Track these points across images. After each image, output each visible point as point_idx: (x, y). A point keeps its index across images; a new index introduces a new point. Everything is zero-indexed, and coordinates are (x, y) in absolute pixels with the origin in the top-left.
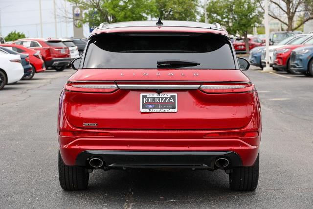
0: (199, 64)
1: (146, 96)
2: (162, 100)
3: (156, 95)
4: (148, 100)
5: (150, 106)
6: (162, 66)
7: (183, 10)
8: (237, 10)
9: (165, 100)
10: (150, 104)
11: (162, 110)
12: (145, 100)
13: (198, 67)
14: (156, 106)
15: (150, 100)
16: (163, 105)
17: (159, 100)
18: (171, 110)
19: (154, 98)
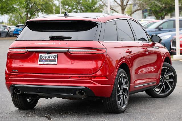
0: (72, 38)
1: (42, 56)
2: (50, 57)
3: (47, 55)
4: (43, 57)
5: (43, 61)
6: (52, 39)
7: (44, 3)
8: (84, 3)
9: (51, 58)
10: (43, 59)
11: (49, 63)
12: (41, 57)
13: (71, 39)
14: (46, 60)
15: (44, 58)
16: (50, 61)
17: (48, 58)
18: (54, 63)
19: (46, 56)
